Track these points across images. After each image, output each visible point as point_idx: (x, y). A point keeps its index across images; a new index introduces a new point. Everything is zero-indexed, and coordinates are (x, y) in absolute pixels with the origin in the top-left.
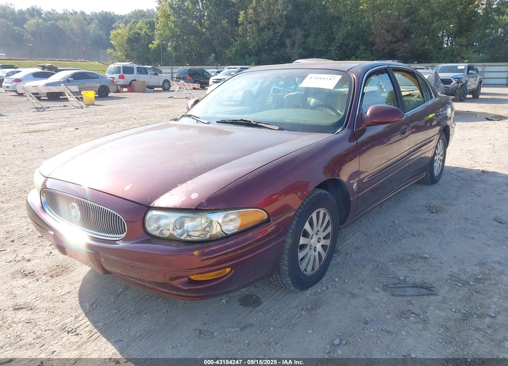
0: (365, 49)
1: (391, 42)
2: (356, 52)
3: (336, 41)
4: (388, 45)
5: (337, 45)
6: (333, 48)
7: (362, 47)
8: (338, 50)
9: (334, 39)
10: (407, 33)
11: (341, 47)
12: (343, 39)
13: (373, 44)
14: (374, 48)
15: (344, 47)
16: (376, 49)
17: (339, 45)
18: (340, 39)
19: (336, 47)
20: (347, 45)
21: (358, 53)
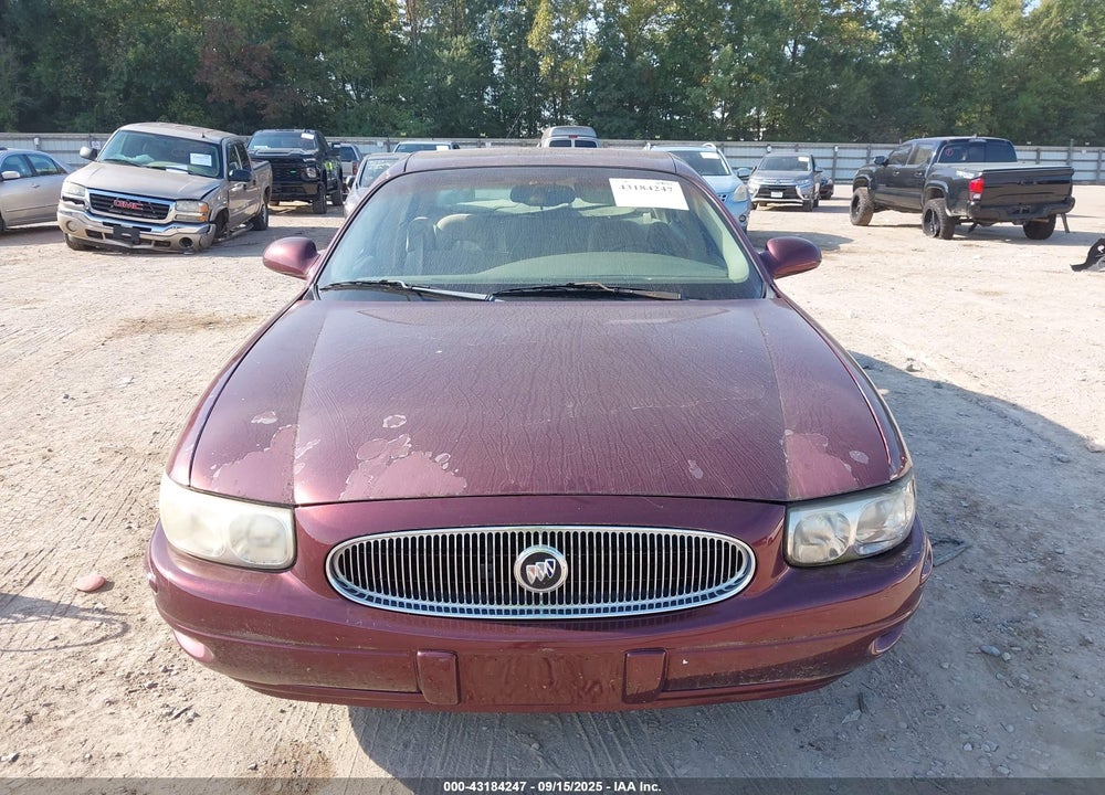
0: (188, 101)
1: (246, 87)
2: (166, 105)
3: (113, 77)
4: (240, 94)
5: (117, 86)
6: (108, 95)
7: (180, 95)
8: (121, 100)
9: (106, 72)
10: (275, 70)
11: (127, 93)
12: (129, 72)
13: (205, 90)
14: (210, 98)
15: (134, 91)
16: (215, 101)
17: (121, 88)
18: (122, 74)
19: (114, 93)
20: (142, 89)
21: (174, 108)
